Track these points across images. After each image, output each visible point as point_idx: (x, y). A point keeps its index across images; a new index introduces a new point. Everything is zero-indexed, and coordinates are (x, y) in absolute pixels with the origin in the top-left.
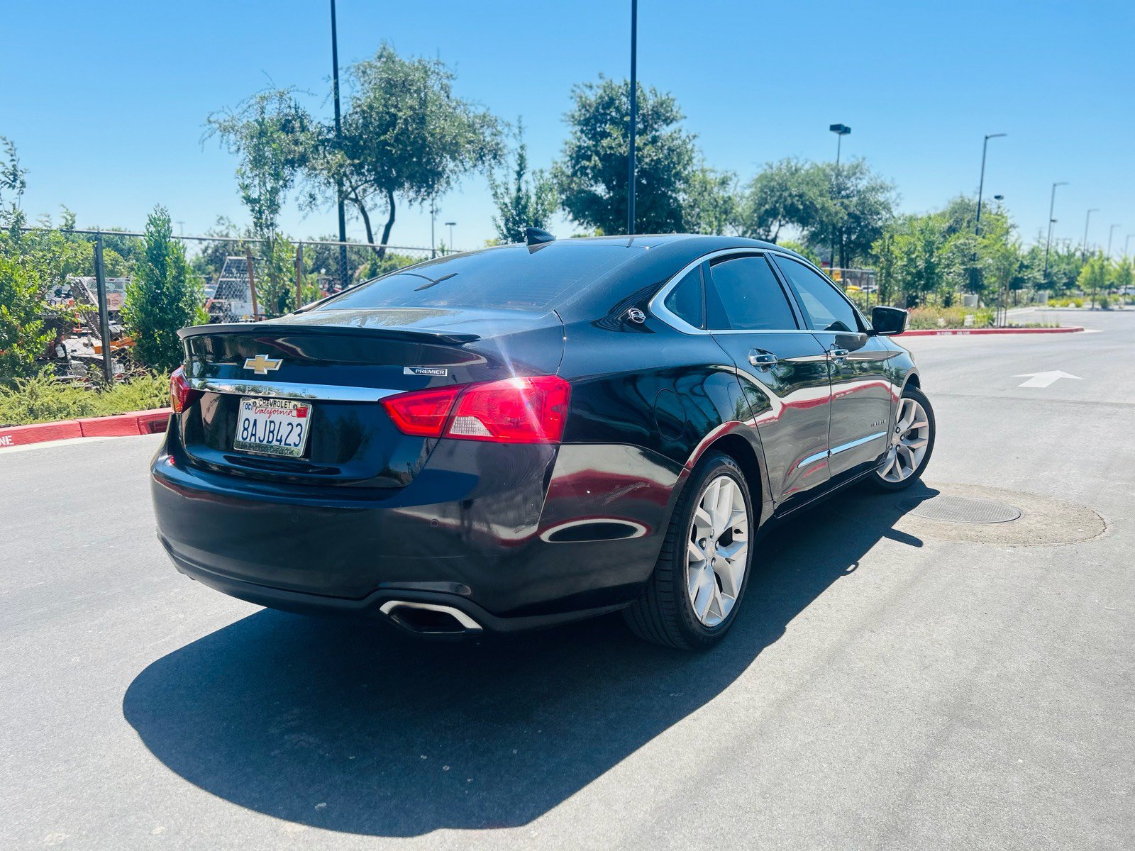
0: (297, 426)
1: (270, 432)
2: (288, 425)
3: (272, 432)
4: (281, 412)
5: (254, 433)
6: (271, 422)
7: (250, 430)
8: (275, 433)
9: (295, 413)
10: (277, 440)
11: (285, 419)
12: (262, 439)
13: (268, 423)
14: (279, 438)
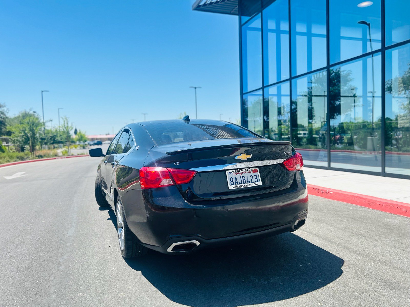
0: (254, 176)
1: (243, 180)
2: (250, 176)
3: (245, 180)
4: (246, 173)
5: (236, 182)
6: (243, 177)
7: (234, 181)
8: (246, 180)
9: (252, 172)
10: (247, 182)
11: (249, 175)
12: (241, 183)
13: (242, 178)
14: (248, 181)
